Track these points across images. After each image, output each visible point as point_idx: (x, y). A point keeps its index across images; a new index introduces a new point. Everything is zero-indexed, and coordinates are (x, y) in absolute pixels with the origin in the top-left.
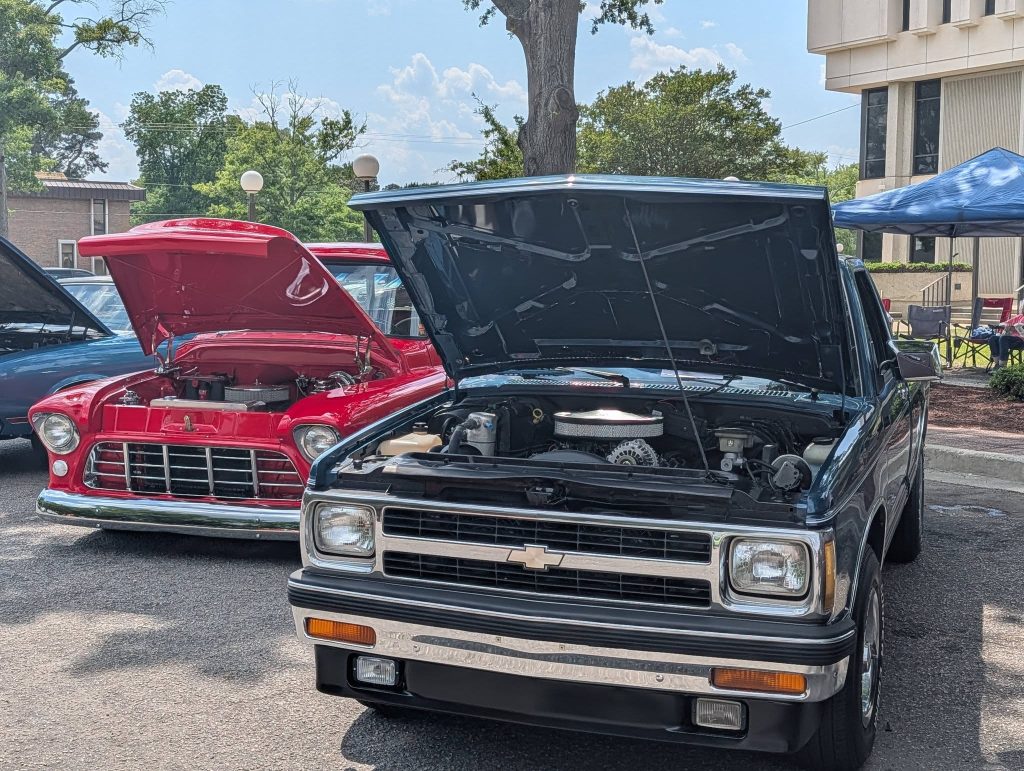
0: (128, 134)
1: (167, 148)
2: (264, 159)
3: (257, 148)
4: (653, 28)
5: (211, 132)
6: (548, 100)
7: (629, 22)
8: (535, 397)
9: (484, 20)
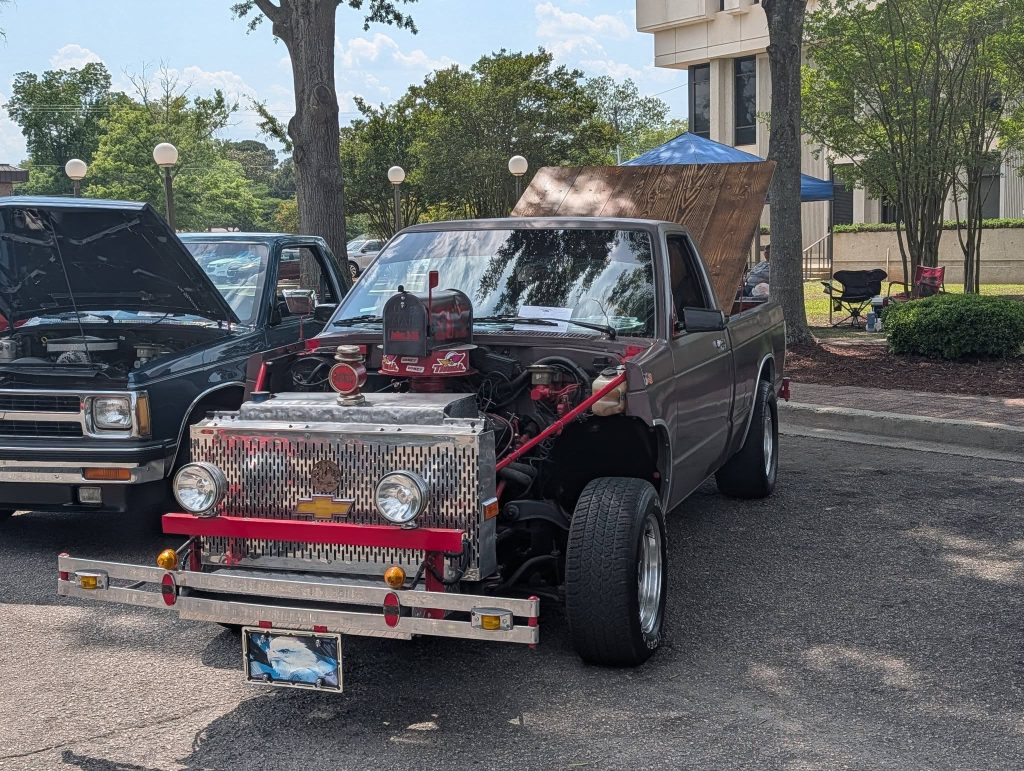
0: (11, 114)
1: (53, 128)
2: (139, 138)
3: (130, 128)
4: (417, 28)
5: (99, 109)
6: (309, 96)
7: (395, 22)
8: (55, 331)
9: (253, 25)
